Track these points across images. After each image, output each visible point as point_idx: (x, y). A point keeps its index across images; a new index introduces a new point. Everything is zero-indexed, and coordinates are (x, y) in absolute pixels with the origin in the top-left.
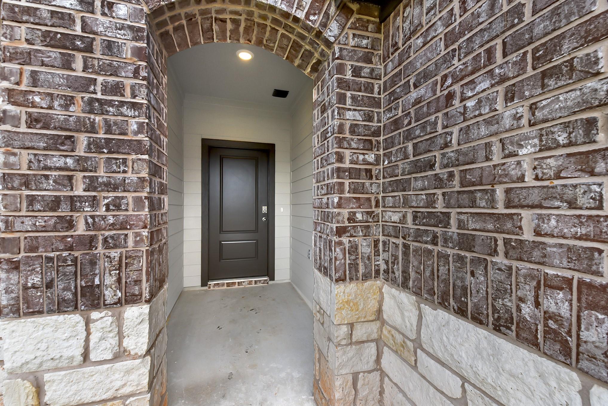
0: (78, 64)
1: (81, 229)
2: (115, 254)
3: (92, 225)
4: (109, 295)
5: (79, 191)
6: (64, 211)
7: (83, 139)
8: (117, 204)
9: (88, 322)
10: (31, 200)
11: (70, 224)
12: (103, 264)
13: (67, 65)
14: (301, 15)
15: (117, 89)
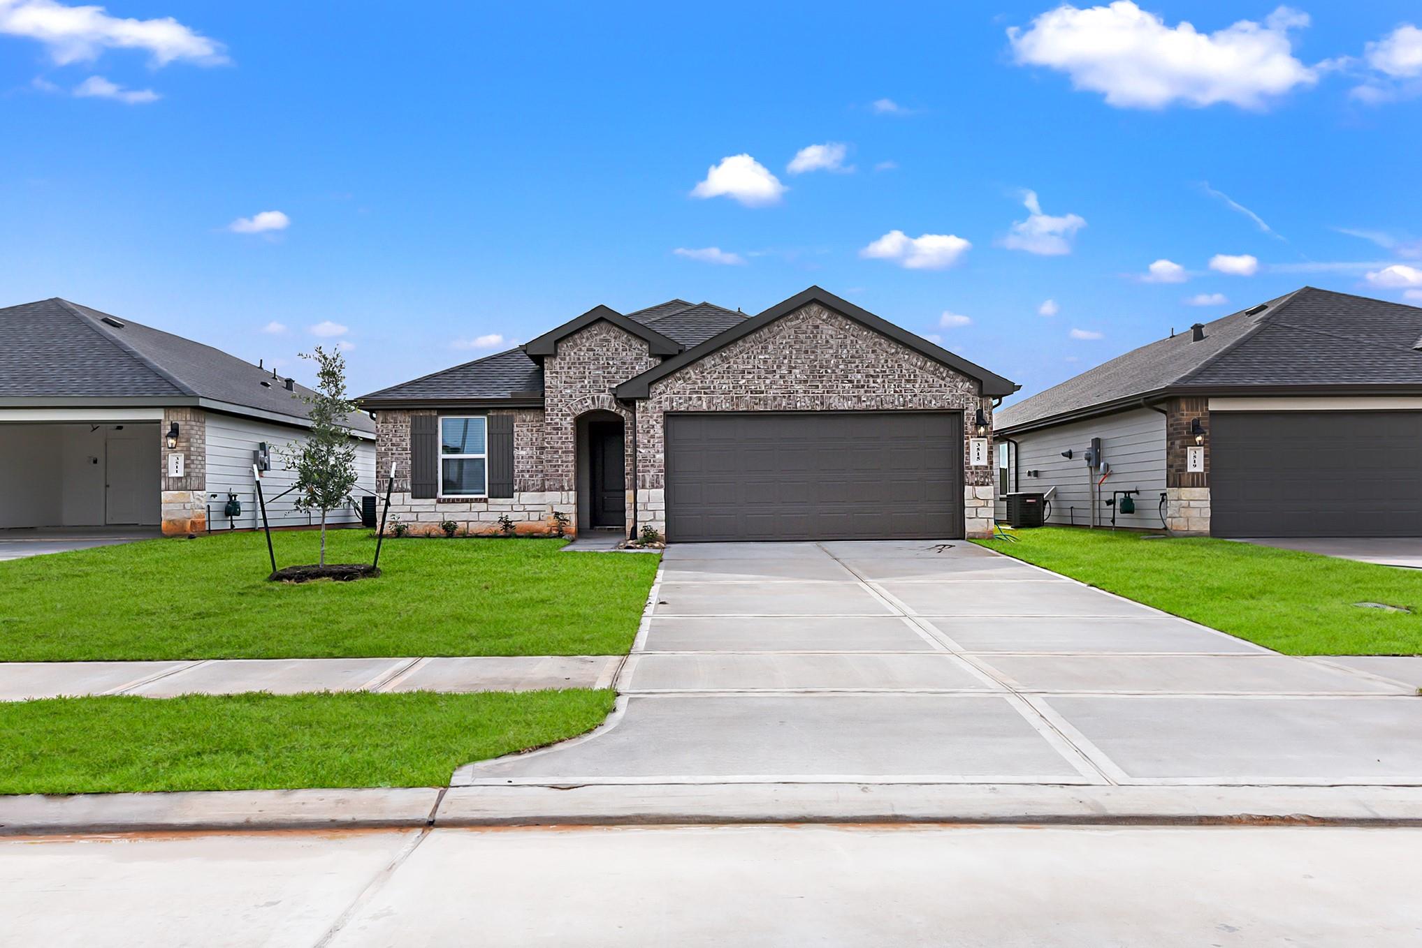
0: (559, 434)
1: (560, 472)
2: (567, 478)
3: (562, 471)
4: (566, 488)
5: (560, 463)
6: (557, 468)
7: (560, 451)
8: (567, 466)
9: (562, 494)
10: (551, 465)
11: (558, 471)
12: (564, 480)
13: (557, 434)
14: (613, 410)
15: (567, 438)
